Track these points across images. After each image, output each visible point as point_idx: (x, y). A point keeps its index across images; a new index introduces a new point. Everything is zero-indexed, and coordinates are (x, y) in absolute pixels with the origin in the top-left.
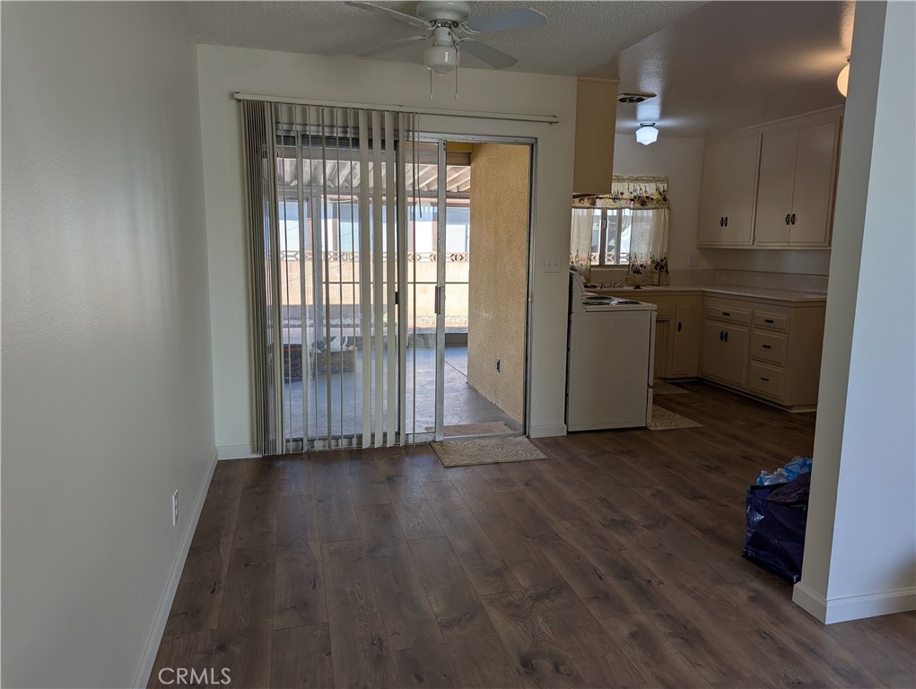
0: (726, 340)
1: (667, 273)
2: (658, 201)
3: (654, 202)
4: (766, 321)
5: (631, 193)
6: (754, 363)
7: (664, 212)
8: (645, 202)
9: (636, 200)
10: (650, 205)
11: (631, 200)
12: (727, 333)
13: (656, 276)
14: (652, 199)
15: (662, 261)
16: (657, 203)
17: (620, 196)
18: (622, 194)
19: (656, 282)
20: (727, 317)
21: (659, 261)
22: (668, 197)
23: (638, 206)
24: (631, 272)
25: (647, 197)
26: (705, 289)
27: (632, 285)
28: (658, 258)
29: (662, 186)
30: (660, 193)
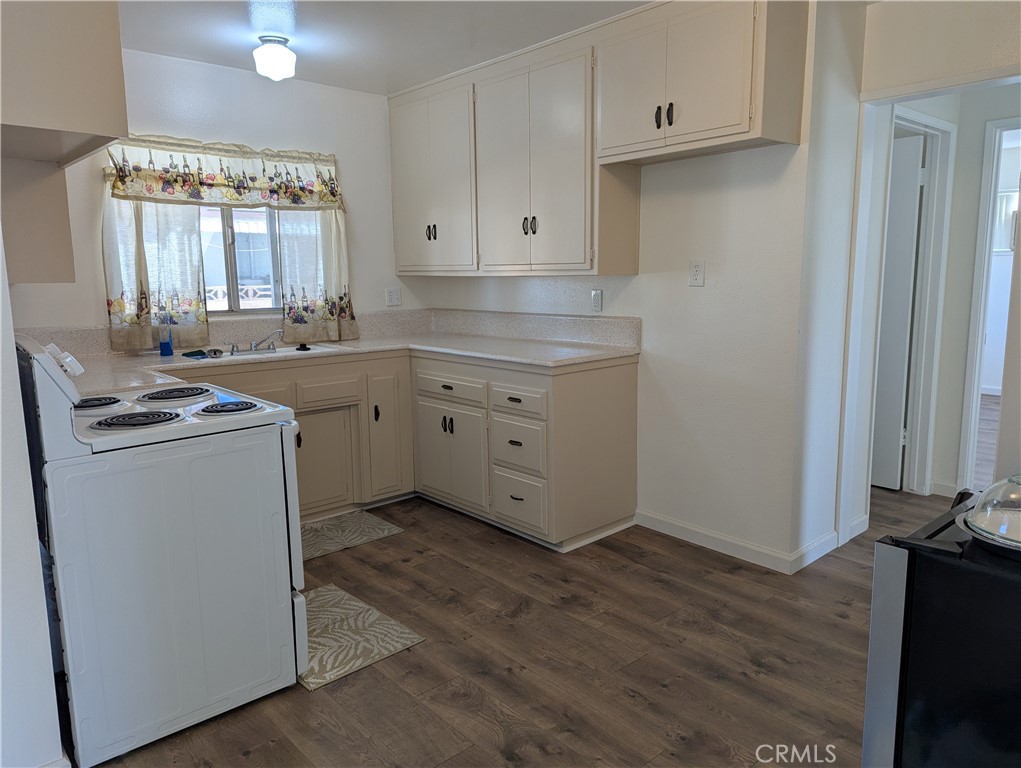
0: (452, 432)
1: (353, 318)
2: (322, 196)
3: (316, 197)
4: (511, 399)
5: (271, 179)
6: (499, 471)
7: (335, 216)
8: (299, 198)
9: (282, 192)
10: (308, 203)
11: (273, 191)
12: (451, 420)
13: (333, 325)
14: (311, 192)
15: (341, 299)
16: (321, 199)
17: (251, 184)
18: (253, 179)
19: (334, 335)
20: (448, 392)
21: (337, 300)
22: (339, 190)
23: (287, 202)
24: (288, 322)
25: (302, 189)
26: (412, 346)
27: (293, 343)
28: (334, 296)
29: (327, 171)
30: (324, 182)
